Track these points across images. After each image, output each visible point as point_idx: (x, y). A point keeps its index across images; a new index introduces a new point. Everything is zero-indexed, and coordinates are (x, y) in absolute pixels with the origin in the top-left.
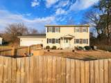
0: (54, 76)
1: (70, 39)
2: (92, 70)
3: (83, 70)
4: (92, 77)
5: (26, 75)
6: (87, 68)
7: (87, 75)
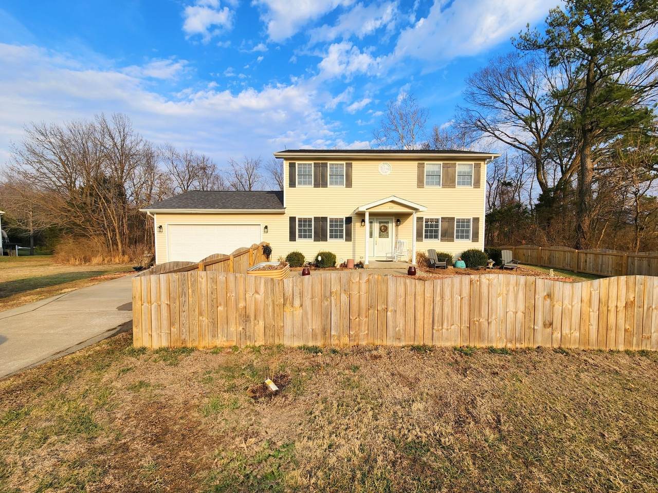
0: (363, 312)
1: (399, 218)
2: (438, 298)
3: (420, 299)
4: (437, 311)
5: (306, 313)
6: (428, 295)
7: (428, 308)
